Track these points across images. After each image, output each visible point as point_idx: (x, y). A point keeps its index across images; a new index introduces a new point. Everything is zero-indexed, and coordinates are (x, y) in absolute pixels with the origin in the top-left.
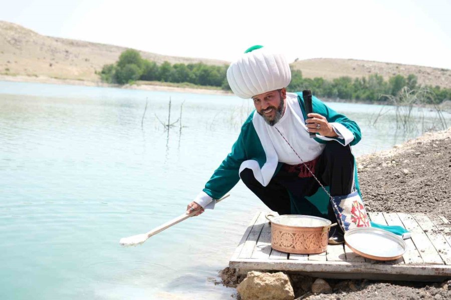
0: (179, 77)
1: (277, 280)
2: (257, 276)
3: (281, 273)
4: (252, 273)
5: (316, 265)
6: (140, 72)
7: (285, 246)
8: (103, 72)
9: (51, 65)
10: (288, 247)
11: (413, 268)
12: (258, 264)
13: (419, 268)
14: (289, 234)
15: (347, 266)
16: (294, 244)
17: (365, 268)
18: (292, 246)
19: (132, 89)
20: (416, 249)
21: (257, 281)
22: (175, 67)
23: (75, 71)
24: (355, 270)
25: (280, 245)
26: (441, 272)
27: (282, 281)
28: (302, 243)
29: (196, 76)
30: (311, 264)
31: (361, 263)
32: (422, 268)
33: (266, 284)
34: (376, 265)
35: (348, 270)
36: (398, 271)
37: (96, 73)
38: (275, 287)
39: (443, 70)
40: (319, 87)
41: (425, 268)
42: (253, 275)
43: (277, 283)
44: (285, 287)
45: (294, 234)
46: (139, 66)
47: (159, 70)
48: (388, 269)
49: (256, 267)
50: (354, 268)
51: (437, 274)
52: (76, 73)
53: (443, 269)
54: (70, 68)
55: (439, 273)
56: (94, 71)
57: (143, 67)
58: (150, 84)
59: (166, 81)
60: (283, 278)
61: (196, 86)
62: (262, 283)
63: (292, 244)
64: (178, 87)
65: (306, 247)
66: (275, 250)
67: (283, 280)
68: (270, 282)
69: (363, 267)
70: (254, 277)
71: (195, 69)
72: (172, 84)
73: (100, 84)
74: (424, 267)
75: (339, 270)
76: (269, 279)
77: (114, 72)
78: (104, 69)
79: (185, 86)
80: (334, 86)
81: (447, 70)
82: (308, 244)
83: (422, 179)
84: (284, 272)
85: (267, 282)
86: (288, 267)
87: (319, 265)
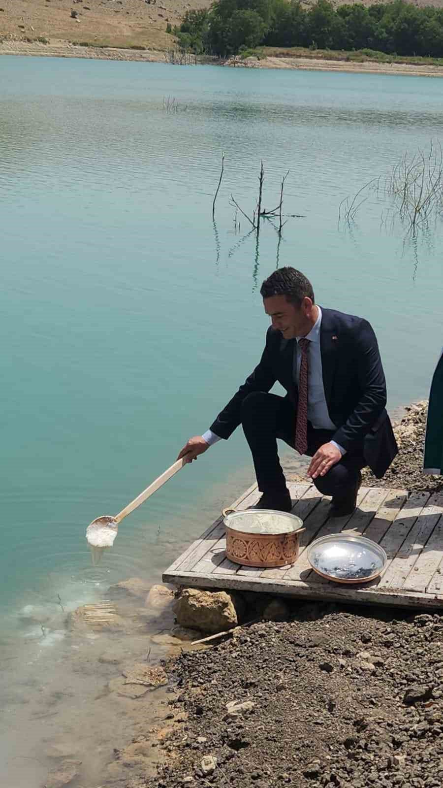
0: (351, 37)
1: (214, 602)
2: (192, 596)
3: (224, 593)
4: (187, 591)
5: (265, 584)
6: (264, 27)
7: (237, 556)
8: (184, 29)
9: (73, 16)
10: (240, 557)
11: (383, 595)
12: (196, 579)
13: (390, 595)
14: (241, 541)
15: (303, 588)
16: (247, 554)
17: (325, 592)
18: (245, 557)
19: (246, 66)
21: (192, 601)
22: (343, 12)
23: (124, 27)
24: (312, 593)
25: (232, 554)
26: (416, 602)
27: (220, 604)
28: (256, 553)
29: (389, 32)
30: (260, 583)
31: (321, 585)
32: (394, 596)
33: (202, 606)
34: (338, 588)
35: (303, 593)
36: (364, 597)
37: (169, 31)
38: (212, 610)
41: (397, 596)
42: (187, 594)
43: (214, 606)
44: (224, 612)
45: (247, 542)
46: (263, 15)
47: (307, 20)
48: (352, 593)
49: (194, 583)
50: (311, 591)
51: (412, 604)
52: (127, 32)
53: (418, 598)
54: (113, 21)
55: (414, 603)
56: (165, 27)
57: (272, 14)
58: (287, 55)
59: (321, 47)
60: (221, 600)
61: (388, 57)
62: (198, 605)
63: (245, 554)
64: (348, 60)
65: (263, 559)
66: (228, 560)
67: (221, 602)
68: (206, 604)
69: (322, 590)
70: (190, 596)
71: (385, 19)
72: (334, 53)
73: (178, 56)
74: (396, 594)
75: (294, 592)
76: (207, 599)
77: (208, 27)
78: (186, 21)
79: (364, 57)
82: (265, 555)
84: (228, 591)
85: (203, 604)
86: (232, 585)
87: (270, 584)
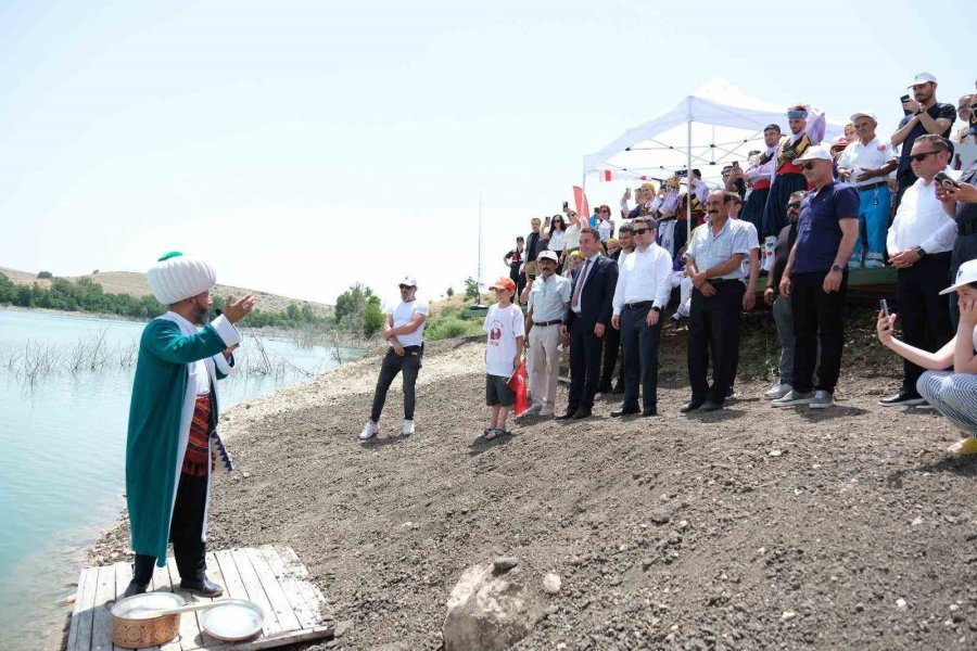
7: (131, 641)
10: (135, 641)
11: (273, 641)
13: (279, 639)
14: (136, 628)
16: (143, 637)
18: (140, 640)
20: (273, 609)
25: (125, 641)
26: (299, 639)
36: (258, 647)
39: (262, 293)
40: (124, 304)
53: (301, 636)
55: (297, 640)
66: (118, 646)
74: (283, 637)
80: (143, 304)
81: (266, 294)
83: (263, 485)
